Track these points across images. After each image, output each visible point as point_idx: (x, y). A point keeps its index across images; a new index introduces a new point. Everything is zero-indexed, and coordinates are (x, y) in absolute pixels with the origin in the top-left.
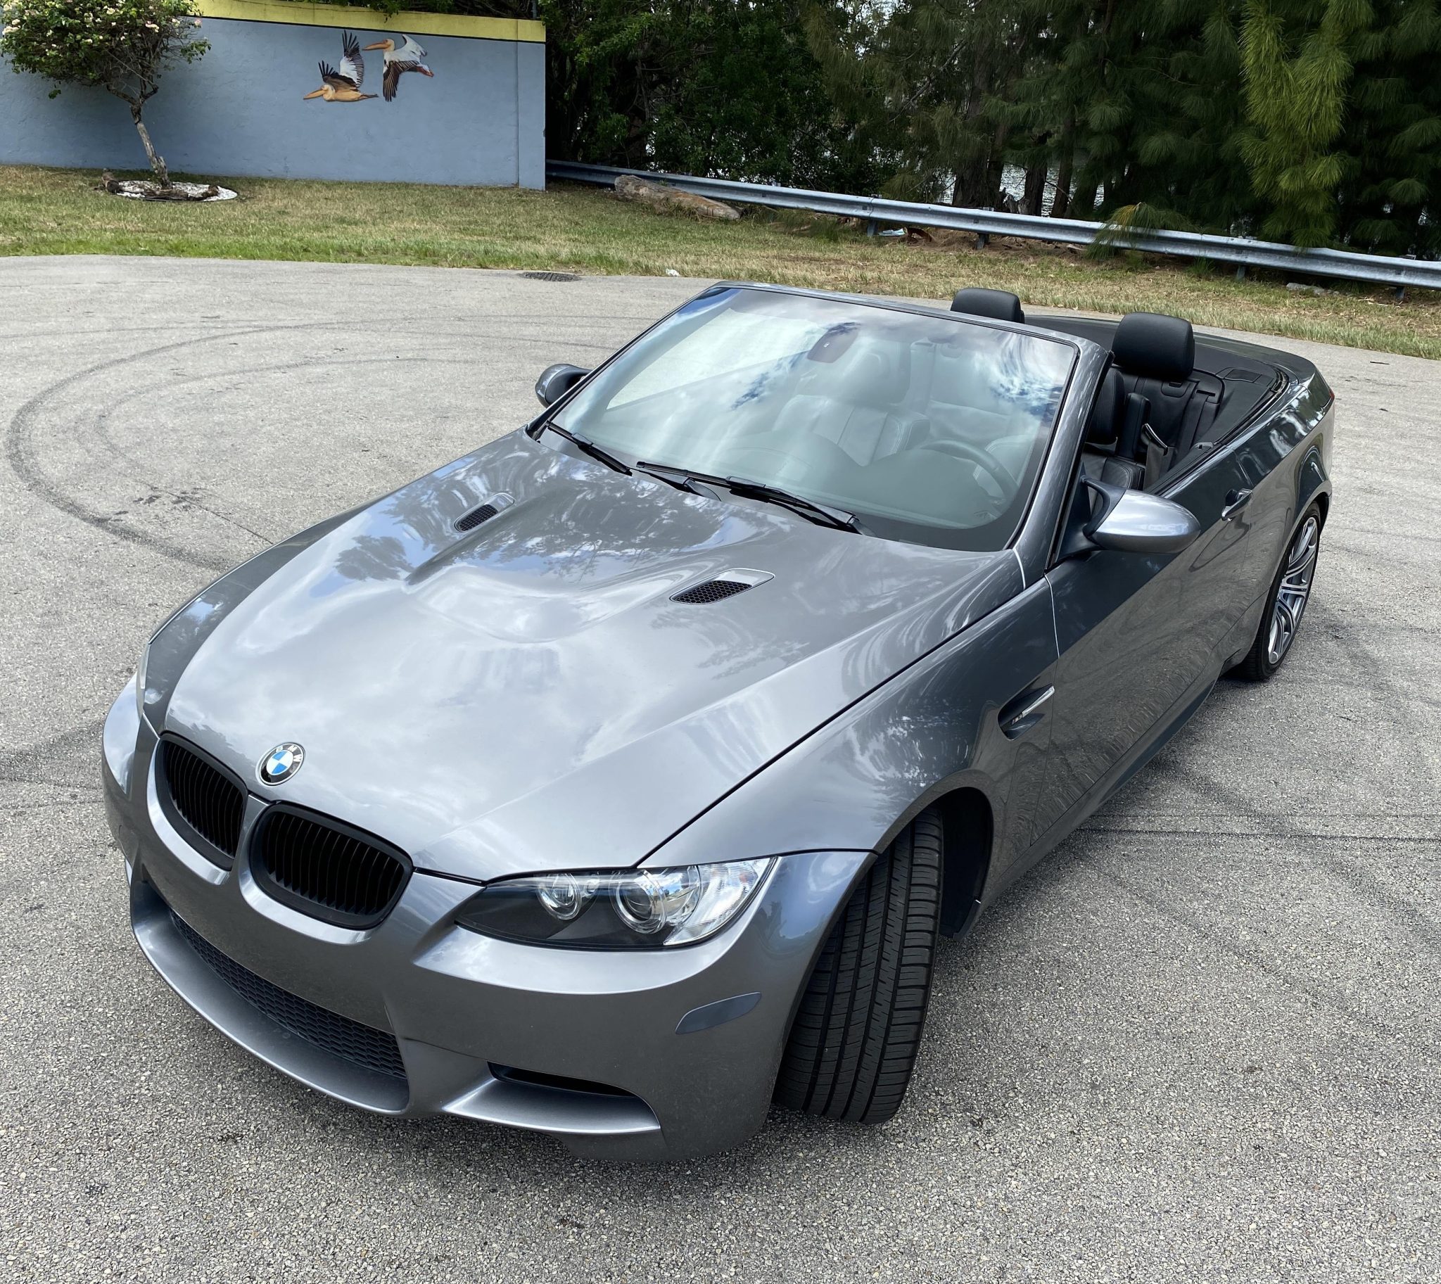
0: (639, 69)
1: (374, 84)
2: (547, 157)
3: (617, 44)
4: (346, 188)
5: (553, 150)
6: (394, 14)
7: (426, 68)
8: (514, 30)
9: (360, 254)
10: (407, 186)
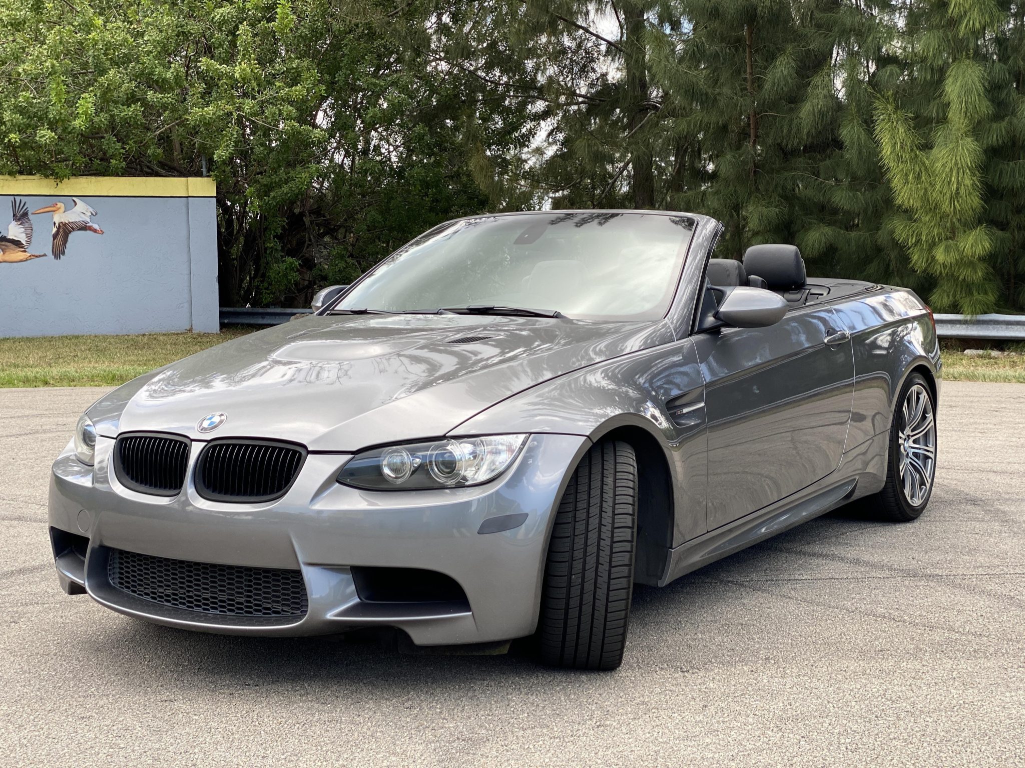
0: (307, 220)
1: (44, 242)
2: (220, 306)
3: (287, 193)
4: (14, 342)
5: (225, 298)
6: (66, 180)
7: (96, 226)
8: (185, 188)
9: (46, 383)
10: (77, 337)
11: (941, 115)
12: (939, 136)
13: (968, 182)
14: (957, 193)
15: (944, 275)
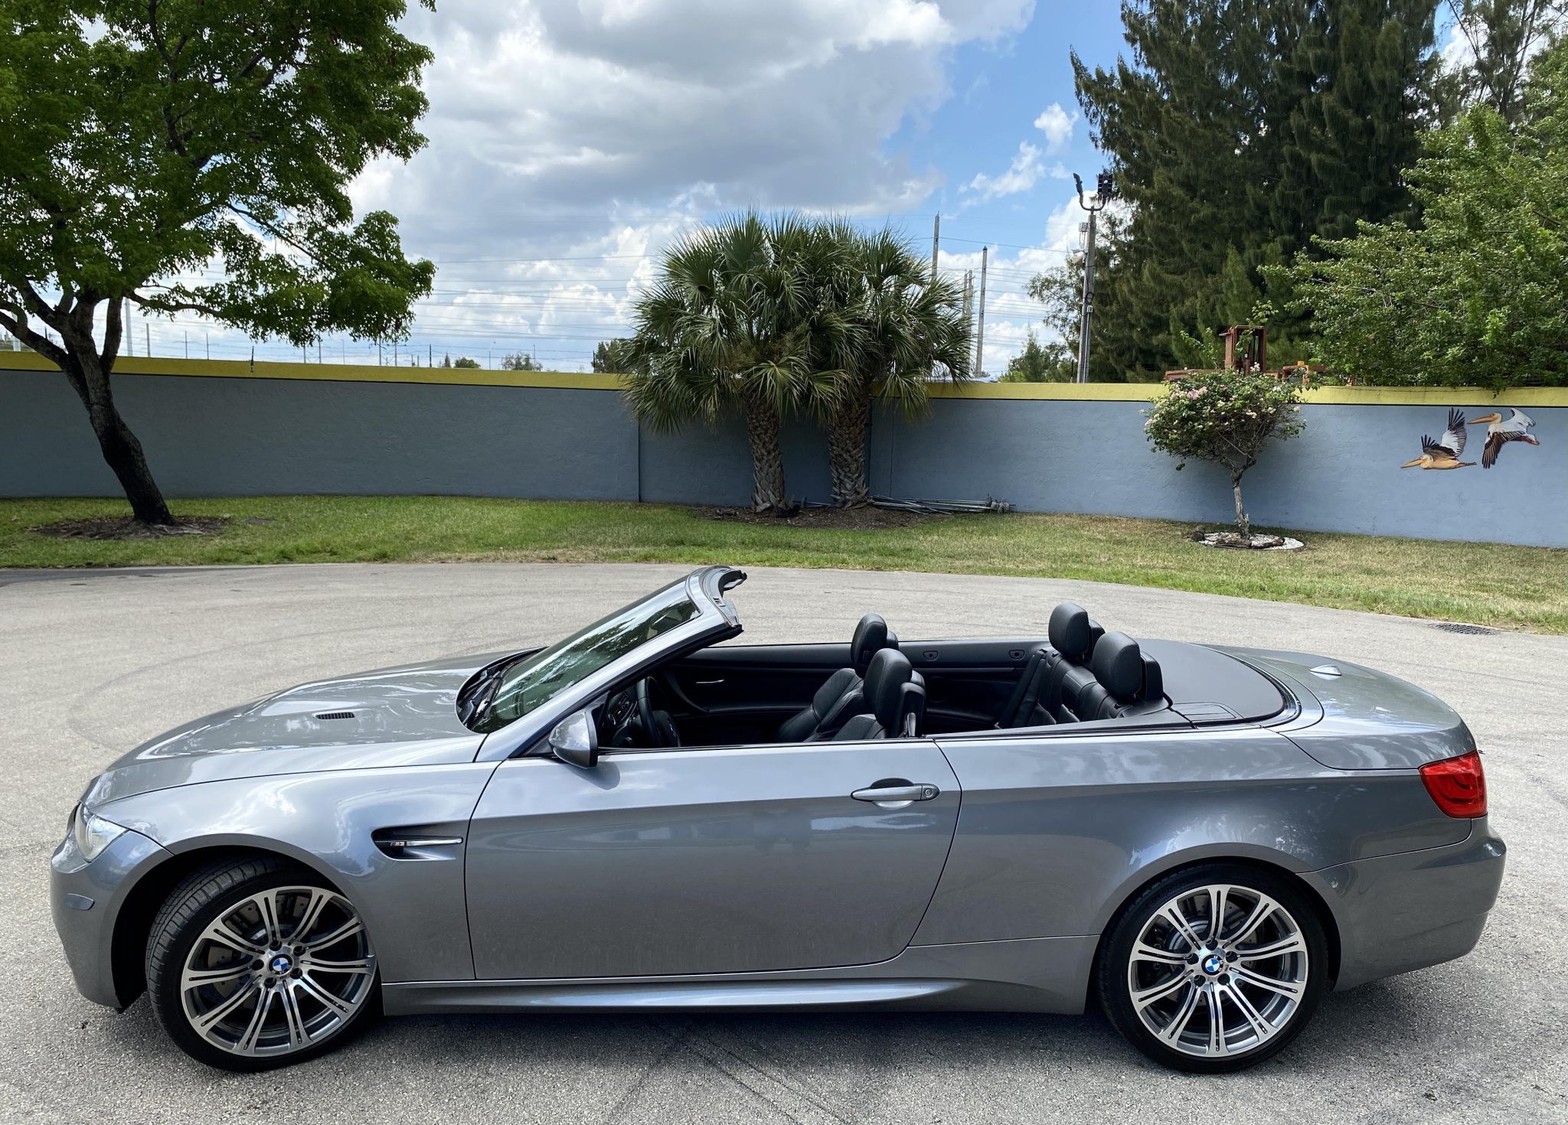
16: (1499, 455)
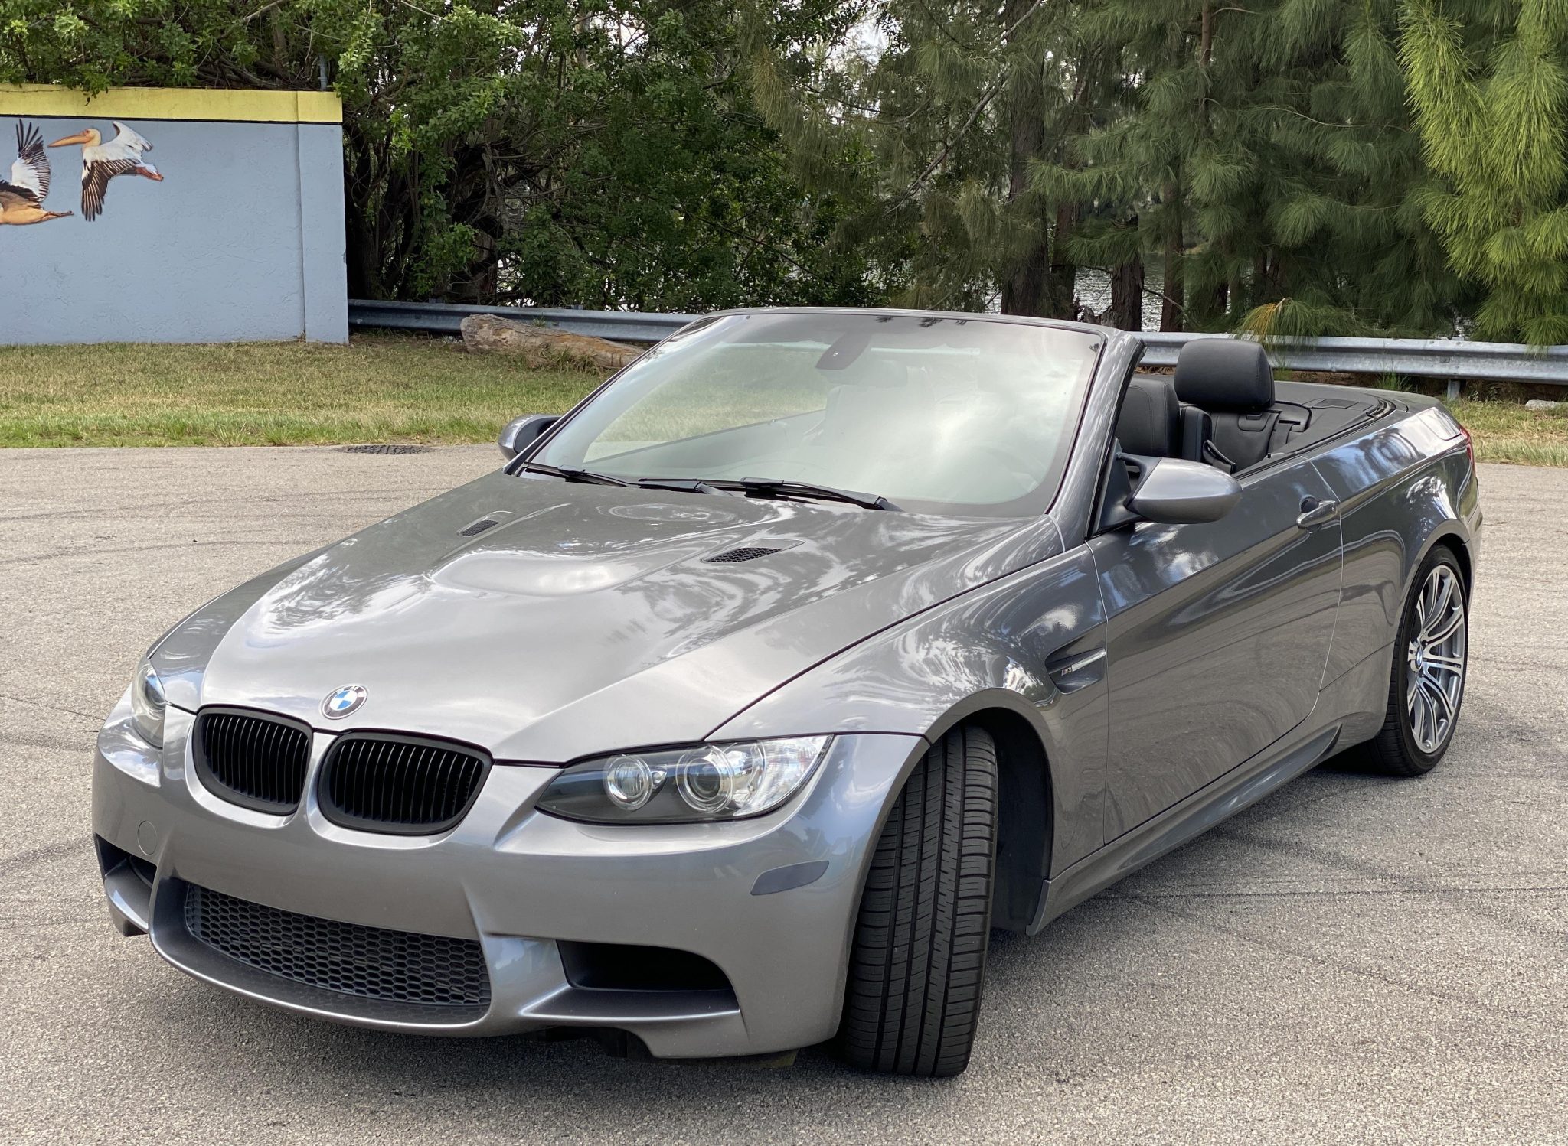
0: (487, 159)
1: (68, 194)
2: (350, 296)
3: (456, 121)
4: (24, 355)
5: (357, 286)
6: (102, 93)
7: (151, 168)
8: (292, 108)
9: (77, 437)
10: (123, 347)
11: (1507, 21)
12: (1503, 58)
13: (1545, 136)
14: (1527, 154)
15: (1500, 282)
16: (106, 198)
